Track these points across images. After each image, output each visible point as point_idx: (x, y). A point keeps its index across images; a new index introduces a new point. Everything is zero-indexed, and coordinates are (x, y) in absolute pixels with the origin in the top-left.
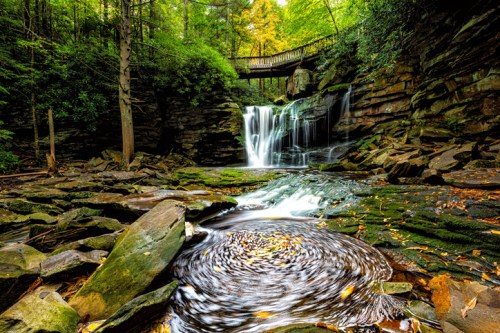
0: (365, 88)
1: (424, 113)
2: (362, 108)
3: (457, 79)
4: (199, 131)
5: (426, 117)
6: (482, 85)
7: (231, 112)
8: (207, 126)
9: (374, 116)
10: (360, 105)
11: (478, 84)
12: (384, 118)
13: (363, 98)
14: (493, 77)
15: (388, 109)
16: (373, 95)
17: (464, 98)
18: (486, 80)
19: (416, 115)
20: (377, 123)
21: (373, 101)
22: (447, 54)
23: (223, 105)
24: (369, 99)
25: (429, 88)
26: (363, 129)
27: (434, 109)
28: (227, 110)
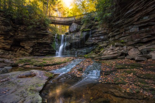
0: (95, 30)
1: (113, 39)
2: (94, 37)
3: (125, 28)
4: (34, 41)
5: (114, 40)
6: (132, 30)
7: (48, 35)
8: (37, 39)
9: (98, 39)
10: (94, 36)
11: (130, 30)
12: (101, 40)
13: (95, 34)
14: (135, 28)
15: (102, 37)
16: (98, 33)
17: (126, 34)
18: (133, 29)
19: (111, 39)
20: (99, 42)
21: (98, 35)
22: (121, 21)
23: (45, 31)
24: (97, 34)
25: (115, 31)
26: (94, 44)
27: (116, 38)
28: (47, 33)
